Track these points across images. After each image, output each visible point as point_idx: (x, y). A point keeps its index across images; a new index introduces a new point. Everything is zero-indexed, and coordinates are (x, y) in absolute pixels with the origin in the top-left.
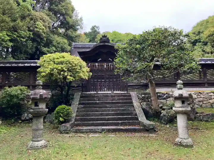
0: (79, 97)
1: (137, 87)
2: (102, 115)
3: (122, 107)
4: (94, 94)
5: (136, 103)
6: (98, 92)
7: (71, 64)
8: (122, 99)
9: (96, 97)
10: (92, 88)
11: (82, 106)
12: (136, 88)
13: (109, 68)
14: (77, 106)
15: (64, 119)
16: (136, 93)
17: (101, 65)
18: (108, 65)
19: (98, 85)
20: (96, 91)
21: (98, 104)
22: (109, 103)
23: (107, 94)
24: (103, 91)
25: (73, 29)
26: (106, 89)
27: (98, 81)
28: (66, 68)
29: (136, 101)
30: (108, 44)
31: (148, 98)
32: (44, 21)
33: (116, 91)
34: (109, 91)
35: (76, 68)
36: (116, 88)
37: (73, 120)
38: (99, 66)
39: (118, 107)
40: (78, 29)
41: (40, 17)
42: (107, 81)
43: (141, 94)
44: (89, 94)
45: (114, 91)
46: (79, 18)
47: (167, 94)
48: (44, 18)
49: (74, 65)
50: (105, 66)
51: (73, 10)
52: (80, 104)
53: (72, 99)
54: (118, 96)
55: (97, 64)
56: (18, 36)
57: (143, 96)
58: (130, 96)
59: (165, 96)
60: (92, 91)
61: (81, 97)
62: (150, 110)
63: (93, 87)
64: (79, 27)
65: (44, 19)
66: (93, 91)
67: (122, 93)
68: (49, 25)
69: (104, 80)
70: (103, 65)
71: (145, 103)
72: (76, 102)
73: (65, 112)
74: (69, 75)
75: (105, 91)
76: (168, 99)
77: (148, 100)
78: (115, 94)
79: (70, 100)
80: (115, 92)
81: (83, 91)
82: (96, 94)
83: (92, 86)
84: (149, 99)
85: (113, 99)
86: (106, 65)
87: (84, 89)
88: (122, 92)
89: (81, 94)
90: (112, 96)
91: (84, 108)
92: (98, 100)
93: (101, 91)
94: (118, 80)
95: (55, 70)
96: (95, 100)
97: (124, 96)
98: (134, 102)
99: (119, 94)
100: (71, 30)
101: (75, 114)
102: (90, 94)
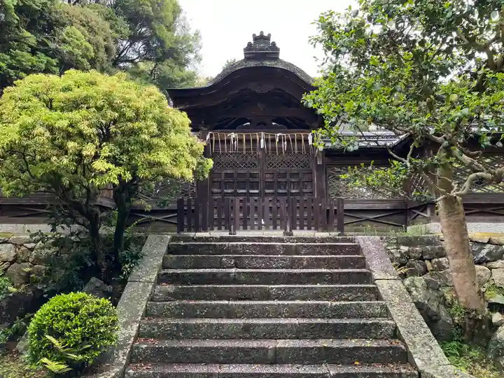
0: (164, 250)
1: (371, 217)
2: (247, 332)
3: (330, 295)
4: (222, 239)
5: (386, 280)
6: (234, 231)
7: (114, 109)
8: (328, 263)
9: (228, 252)
10: (216, 216)
11: (170, 288)
12: (368, 220)
13: (274, 149)
14: (150, 287)
15: (69, 362)
16: (378, 238)
17: (248, 141)
18: (273, 140)
19: (237, 207)
20: (228, 228)
21: (235, 280)
22: (276, 278)
23: (270, 239)
24: (252, 229)
25: (175, 59)
26: (263, 223)
27: (236, 194)
28: (90, 126)
29: (386, 272)
30: (273, 63)
31: (421, 258)
32: (91, 30)
33: (302, 228)
34: (275, 228)
35: (140, 129)
36: (302, 219)
37: (122, 358)
38: (240, 141)
39: (317, 297)
40: (188, 61)
41: (82, 17)
42: (267, 194)
43: (398, 244)
44: (200, 239)
45: (293, 228)
46: (192, 33)
47: (490, 242)
48: (91, 21)
49: (130, 114)
50: (262, 141)
51: (177, 11)
52: (161, 279)
53: (136, 257)
54: (312, 250)
55: (233, 135)
56: (10, 66)
57: (404, 249)
58: (357, 249)
59: (484, 252)
60: (216, 228)
61: (170, 250)
62: (442, 307)
63: (219, 215)
64: (191, 56)
65: (94, 23)
66: (220, 229)
67: (323, 240)
68: (106, 43)
69: (258, 189)
70: (255, 141)
71: (420, 281)
72: (148, 273)
73: (76, 326)
74: (103, 154)
75: (260, 229)
76: (494, 264)
77: (425, 266)
78: (299, 239)
79: (127, 263)
80: (297, 233)
81: (181, 229)
82: (228, 239)
83: (215, 211)
84: (428, 264)
85: (293, 260)
86: (267, 140)
87: (185, 220)
88: (325, 235)
89: (173, 239)
90: (288, 250)
91: (178, 299)
92: (235, 263)
93: (245, 228)
94: (305, 191)
95: (40, 130)
96: (221, 266)
97: (334, 250)
98: (376, 275)
99: (313, 240)
100: (169, 61)
101: (135, 326)
102: (207, 239)
